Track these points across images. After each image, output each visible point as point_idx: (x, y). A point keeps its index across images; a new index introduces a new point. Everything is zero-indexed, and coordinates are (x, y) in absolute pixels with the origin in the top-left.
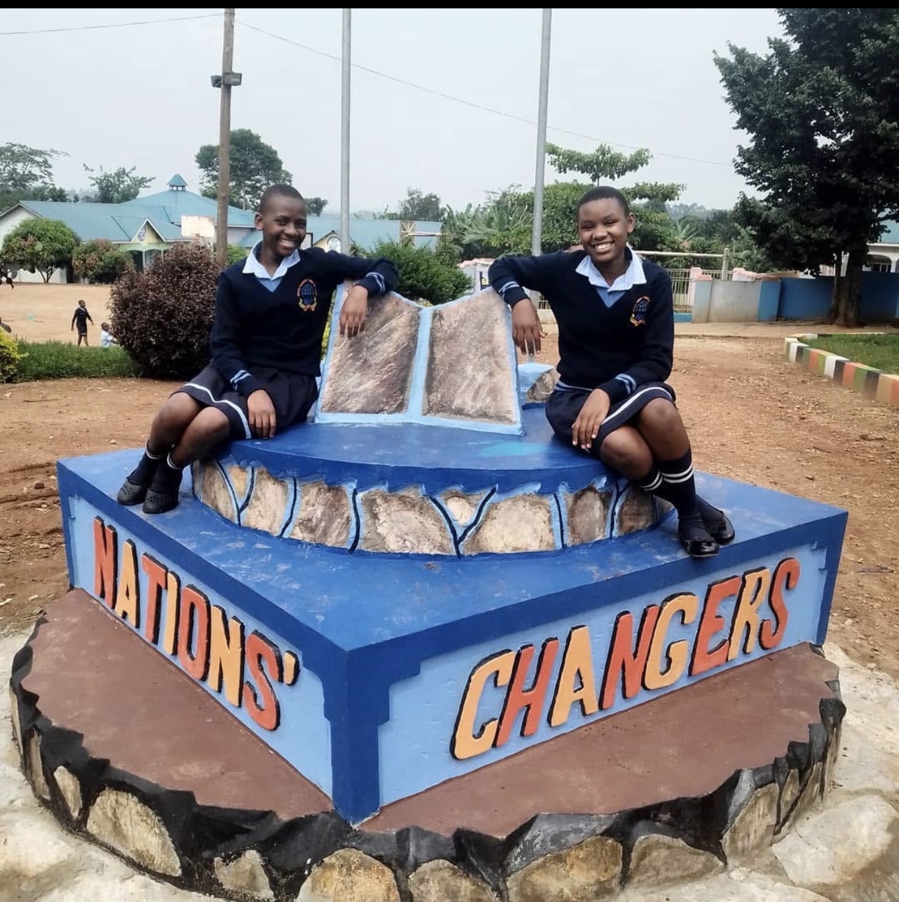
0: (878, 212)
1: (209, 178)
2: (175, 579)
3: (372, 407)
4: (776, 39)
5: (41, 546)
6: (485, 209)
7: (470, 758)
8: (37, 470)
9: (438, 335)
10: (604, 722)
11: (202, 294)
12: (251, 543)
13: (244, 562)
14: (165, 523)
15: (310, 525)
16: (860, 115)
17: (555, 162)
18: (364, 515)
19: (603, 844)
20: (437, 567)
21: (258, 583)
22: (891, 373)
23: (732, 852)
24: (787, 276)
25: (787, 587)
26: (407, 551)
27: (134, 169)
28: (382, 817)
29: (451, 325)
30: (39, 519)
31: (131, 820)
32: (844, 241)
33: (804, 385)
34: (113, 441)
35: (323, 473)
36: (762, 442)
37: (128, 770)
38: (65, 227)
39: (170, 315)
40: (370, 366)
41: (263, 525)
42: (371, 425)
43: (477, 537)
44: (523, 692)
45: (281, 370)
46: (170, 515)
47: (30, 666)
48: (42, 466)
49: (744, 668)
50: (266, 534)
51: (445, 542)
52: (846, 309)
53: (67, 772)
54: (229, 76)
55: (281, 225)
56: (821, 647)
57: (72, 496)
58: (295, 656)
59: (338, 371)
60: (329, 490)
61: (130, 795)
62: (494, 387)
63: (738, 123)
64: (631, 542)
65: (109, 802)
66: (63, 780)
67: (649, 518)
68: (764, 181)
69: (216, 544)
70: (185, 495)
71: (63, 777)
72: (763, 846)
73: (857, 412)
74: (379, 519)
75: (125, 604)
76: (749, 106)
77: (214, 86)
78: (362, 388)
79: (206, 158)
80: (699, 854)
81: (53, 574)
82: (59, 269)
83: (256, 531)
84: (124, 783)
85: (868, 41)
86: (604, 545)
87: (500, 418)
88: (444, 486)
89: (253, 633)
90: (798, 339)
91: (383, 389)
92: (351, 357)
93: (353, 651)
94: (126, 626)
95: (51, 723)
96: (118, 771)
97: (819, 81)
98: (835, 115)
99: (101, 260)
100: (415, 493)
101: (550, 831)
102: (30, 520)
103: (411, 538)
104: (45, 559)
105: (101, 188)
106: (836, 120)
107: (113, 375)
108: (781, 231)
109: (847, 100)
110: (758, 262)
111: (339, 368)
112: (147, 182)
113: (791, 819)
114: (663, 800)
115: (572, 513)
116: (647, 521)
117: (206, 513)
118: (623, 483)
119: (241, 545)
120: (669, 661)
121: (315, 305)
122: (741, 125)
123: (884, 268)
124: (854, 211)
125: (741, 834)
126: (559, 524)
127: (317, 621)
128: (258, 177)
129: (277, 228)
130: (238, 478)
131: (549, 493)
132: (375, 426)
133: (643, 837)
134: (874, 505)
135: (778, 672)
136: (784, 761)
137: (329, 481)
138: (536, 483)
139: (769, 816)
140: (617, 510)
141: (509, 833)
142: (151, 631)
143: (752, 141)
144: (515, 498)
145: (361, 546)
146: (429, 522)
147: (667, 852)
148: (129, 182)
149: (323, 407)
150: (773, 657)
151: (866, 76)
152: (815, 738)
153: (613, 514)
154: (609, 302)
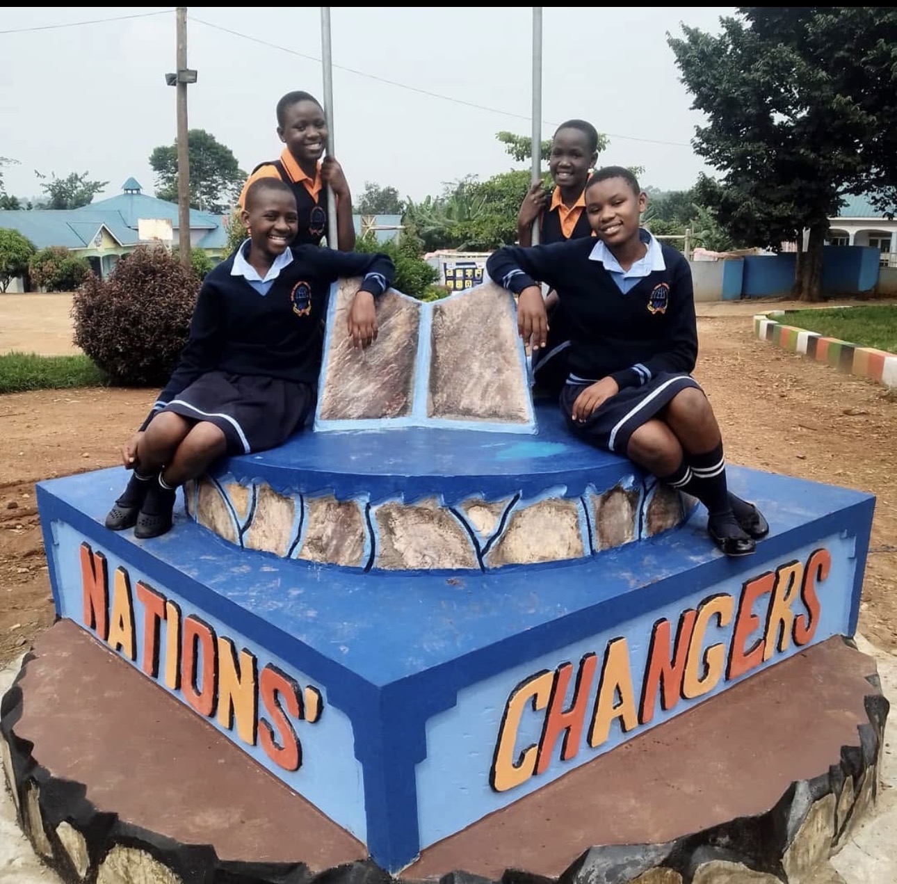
0: (837, 187)
1: (164, 180)
2: (175, 609)
3: (374, 412)
4: (727, 18)
5: (20, 570)
6: (443, 200)
7: (511, 789)
8: (9, 489)
9: (440, 331)
10: (645, 736)
11: (169, 297)
12: (256, 567)
13: (251, 589)
14: (161, 548)
15: (320, 544)
16: (816, 90)
17: (512, 150)
18: (379, 531)
19: (662, 876)
20: (462, 584)
21: (269, 612)
22: (865, 347)
23: (792, 871)
24: (749, 254)
25: (819, 579)
26: (427, 567)
27: (86, 174)
28: (422, 862)
29: (453, 320)
30: (15, 542)
31: (146, 879)
32: (804, 217)
33: (778, 362)
34: (86, 454)
35: (332, 488)
36: (747, 423)
37: (139, 824)
38: (19, 235)
39: (136, 322)
40: (370, 369)
41: (268, 546)
42: (373, 431)
43: (502, 547)
44: (563, 713)
45: (275, 378)
46: (164, 539)
47: (21, 710)
48: (14, 485)
49: (781, 667)
50: (272, 556)
51: (468, 555)
52: (810, 284)
53: (70, 829)
54: (185, 74)
55: (270, 220)
56: (852, 638)
57: (55, 521)
58: (317, 691)
59: (336, 376)
60: (340, 505)
61: (143, 852)
62: (504, 384)
63: (694, 103)
64: (660, 543)
65: (120, 859)
66: (66, 837)
67: (676, 516)
68: (723, 160)
69: (218, 569)
70: (178, 516)
71: (68, 835)
72: (822, 861)
73: (836, 387)
74: (395, 535)
75: (119, 635)
76: (705, 86)
77: (169, 84)
78: (362, 392)
79: (161, 160)
80: (760, 877)
81: (34, 600)
82: (15, 279)
83: (261, 552)
84: (136, 838)
85: (820, 16)
86: (632, 548)
87: (512, 417)
88: (463, 496)
89: (266, 667)
90: (767, 316)
91: (384, 393)
92: (350, 360)
93: (386, 688)
94: (121, 658)
95: (49, 774)
96: (127, 826)
97: (774, 58)
98: (790, 91)
99: (58, 268)
100: (433, 504)
101: (604, 865)
102: (5, 543)
103: (431, 552)
104: (25, 585)
105: (54, 195)
106: (791, 97)
107: (81, 385)
108: (741, 210)
109: (801, 76)
110: (718, 241)
111: (337, 372)
112: (100, 186)
113: (847, 828)
114: (720, 822)
115: (600, 516)
116: (675, 518)
117: (203, 534)
118: (650, 480)
119: (246, 569)
120: (707, 667)
121: (309, 309)
122: (698, 105)
123: (842, 241)
124: (813, 186)
125: (801, 851)
126: (587, 528)
127: (342, 653)
128: (215, 177)
129: (266, 224)
130: (238, 496)
131: (576, 496)
132: (378, 432)
133: (703, 865)
134: (869, 482)
135: (814, 669)
136: (839, 768)
137: (339, 496)
138: (562, 487)
139: (827, 828)
140: (645, 511)
141: (563, 871)
142: (150, 664)
143: (709, 121)
144: (540, 503)
145: (377, 564)
146: (450, 536)
147: (728, 879)
148: (83, 188)
149: (322, 415)
150: (807, 653)
151: (819, 51)
152: (865, 741)
153: (642, 514)
154: (625, 288)
